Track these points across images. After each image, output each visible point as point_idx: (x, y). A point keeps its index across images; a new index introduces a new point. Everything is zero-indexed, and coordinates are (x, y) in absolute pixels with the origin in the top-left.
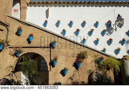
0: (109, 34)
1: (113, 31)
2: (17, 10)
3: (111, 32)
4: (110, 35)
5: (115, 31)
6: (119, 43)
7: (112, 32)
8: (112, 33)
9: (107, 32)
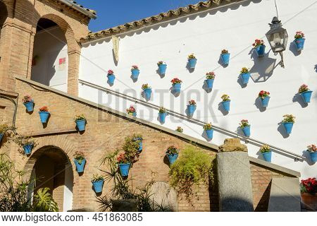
0: (262, 79)
1: (274, 68)
2: (64, 59)
3: (268, 71)
4: (265, 80)
5: (279, 66)
6: (294, 101)
7: (272, 71)
8: (270, 74)
9: (255, 75)
